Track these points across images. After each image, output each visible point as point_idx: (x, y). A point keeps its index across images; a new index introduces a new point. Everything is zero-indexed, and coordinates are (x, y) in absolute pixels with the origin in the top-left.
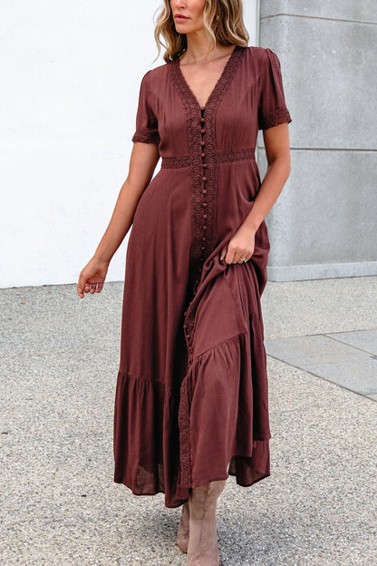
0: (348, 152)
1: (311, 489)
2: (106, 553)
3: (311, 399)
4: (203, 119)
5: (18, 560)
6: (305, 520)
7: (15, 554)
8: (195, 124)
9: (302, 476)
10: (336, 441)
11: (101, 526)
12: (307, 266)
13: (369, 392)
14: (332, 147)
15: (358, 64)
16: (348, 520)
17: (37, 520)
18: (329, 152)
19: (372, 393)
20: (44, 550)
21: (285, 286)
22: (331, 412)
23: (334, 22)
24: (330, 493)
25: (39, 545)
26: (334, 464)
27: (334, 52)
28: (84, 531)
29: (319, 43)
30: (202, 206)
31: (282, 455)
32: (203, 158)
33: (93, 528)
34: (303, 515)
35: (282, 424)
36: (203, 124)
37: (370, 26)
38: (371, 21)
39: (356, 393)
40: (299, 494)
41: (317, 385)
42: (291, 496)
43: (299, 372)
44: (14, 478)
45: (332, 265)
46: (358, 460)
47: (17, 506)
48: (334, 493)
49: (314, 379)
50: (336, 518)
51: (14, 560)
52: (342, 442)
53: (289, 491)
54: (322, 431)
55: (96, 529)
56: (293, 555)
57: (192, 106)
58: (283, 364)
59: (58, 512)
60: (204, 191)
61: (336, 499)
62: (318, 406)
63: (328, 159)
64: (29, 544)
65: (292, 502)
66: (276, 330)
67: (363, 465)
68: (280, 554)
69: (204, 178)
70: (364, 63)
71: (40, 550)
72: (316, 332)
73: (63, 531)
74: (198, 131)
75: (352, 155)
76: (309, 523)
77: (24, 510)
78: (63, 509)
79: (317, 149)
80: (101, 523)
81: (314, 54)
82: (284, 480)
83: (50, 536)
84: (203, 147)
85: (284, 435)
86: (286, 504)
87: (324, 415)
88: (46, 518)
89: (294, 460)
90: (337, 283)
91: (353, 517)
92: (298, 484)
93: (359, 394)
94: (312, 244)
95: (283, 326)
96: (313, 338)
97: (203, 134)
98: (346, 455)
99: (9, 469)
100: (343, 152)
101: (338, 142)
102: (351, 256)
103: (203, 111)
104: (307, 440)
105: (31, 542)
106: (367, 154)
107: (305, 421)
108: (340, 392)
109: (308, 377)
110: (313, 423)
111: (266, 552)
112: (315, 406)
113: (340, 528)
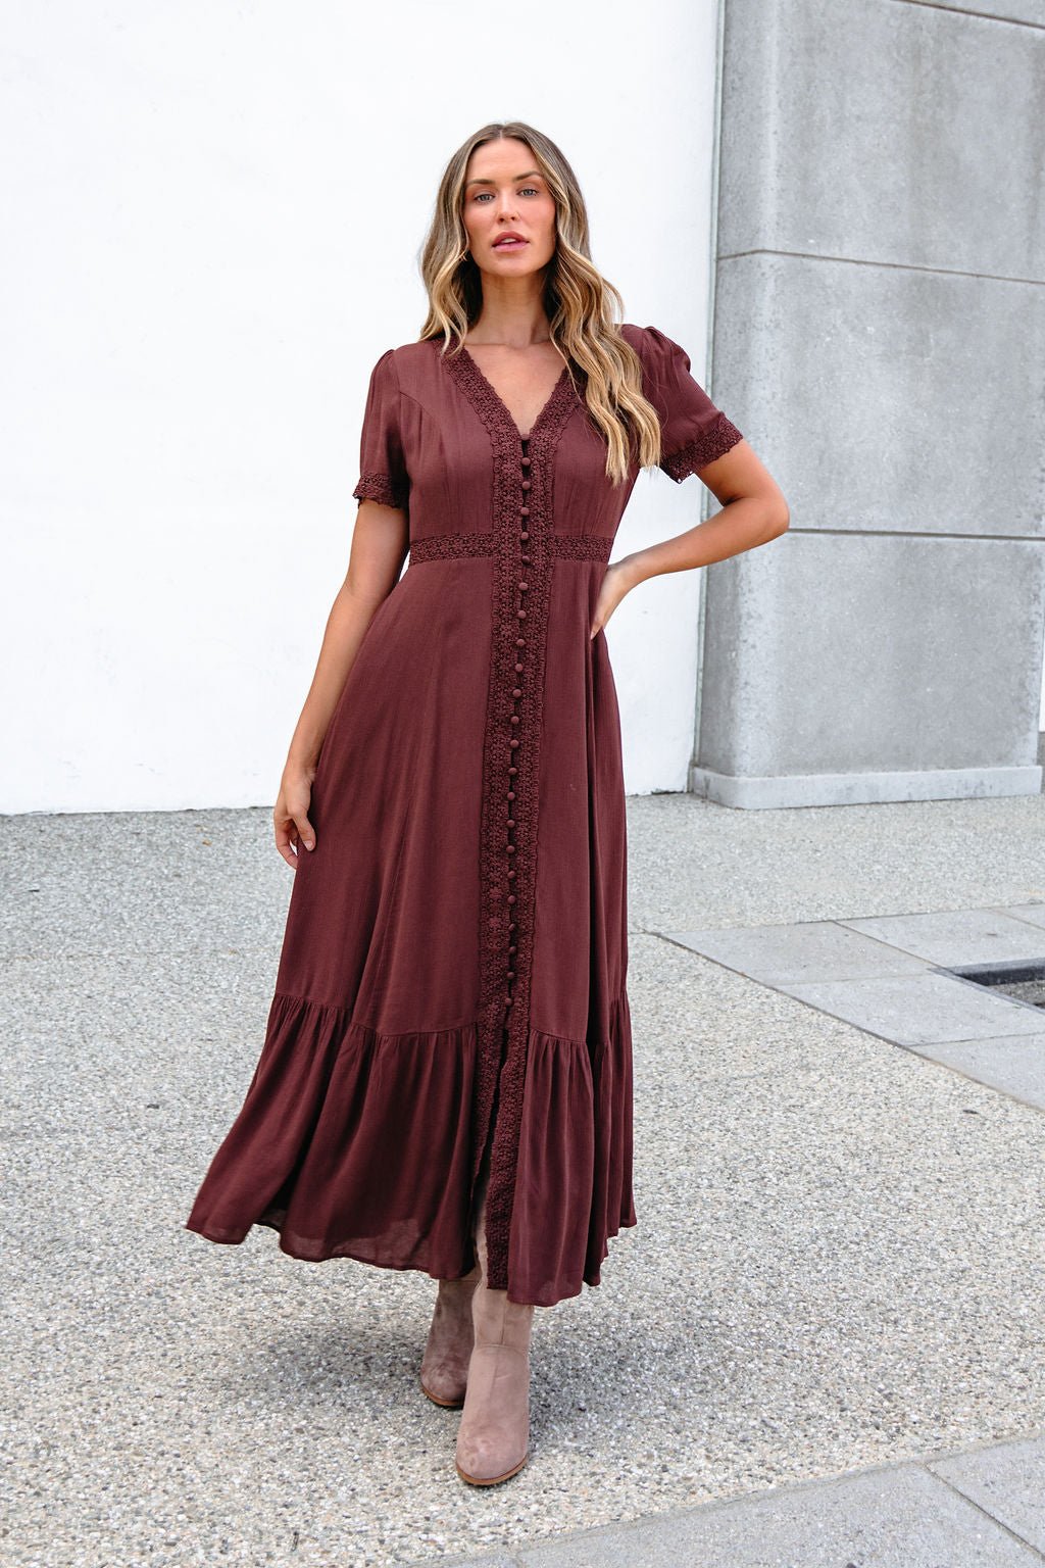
0: (898, 538)
1: (775, 1233)
2: (344, 1347)
3: (794, 1053)
4: (526, 460)
5: (164, 1355)
6: (756, 1293)
7: (159, 1343)
8: (509, 468)
9: (760, 1206)
10: (838, 1138)
11: (337, 1295)
12: (809, 778)
13: (917, 1041)
14: (864, 527)
15: (922, 355)
16: (844, 1296)
17: (207, 1279)
18: (858, 537)
19: (923, 1043)
20: (219, 1337)
21: (760, 819)
22: (833, 1079)
23: (871, 269)
24: (814, 1242)
25: (208, 1328)
26: (829, 1185)
27: (871, 329)
28: (302, 1304)
29: (839, 311)
30: (514, 645)
31: (721, 1165)
32: (524, 542)
33: (320, 1297)
34: (752, 1284)
35: (729, 1101)
36: (526, 470)
37: (946, 277)
38: (947, 268)
39: (889, 1042)
40: (750, 1242)
41: (810, 1024)
42: (732, 1247)
43: (775, 997)
44: (165, 1196)
45: (864, 775)
46: (879, 1178)
47: (168, 1251)
48: (822, 1242)
49: (805, 1012)
50: (820, 1291)
51: (157, 1354)
52: (850, 1140)
53: (728, 1236)
54: (809, 1118)
55: (326, 1301)
56: (724, 1362)
57: (502, 429)
58: (742, 980)
59: (251, 1265)
60: (522, 613)
61: (824, 1253)
62: (807, 1068)
63: (856, 552)
64: (190, 1325)
65: (733, 1257)
66: (735, 910)
67: (890, 1187)
68: (697, 1358)
69: (523, 585)
70: (933, 353)
71: (211, 1337)
72: (819, 916)
73: (259, 1302)
74: (517, 484)
75: (908, 544)
76: (764, 1298)
77: (183, 1259)
78: (262, 1260)
79: (834, 532)
80: (338, 1288)
81: (829, 333)
82: (721, 1214)
83: (233, 1311)
84: (525, 518)
85: (731, 1124)
86: (720, 1262)
87: (819, 1087)
88: (227, 1275)
89: (745, 1175)
90: (874, 812)
91: (855, 1289)
92: (748, 1223)
93: (895, 1044)
94: (821, 732)
95: (750, 902)
96: (811, 928)
97: (525, 492)
98: (854, 1167)
99: (157, 1177)
100: (889, 539)
101: (877, 518)
102: (904, 759)
103: (525, 443)
104: (777, 1134)
105: (193, 1321)
106: (938, 544)
107: (776, 1098)
108: (858, 1040)
109: (793, 1008)
110: (792, 1102)
111: (668, 1353)
112: (801, 1068)
113: (827, 1311)
